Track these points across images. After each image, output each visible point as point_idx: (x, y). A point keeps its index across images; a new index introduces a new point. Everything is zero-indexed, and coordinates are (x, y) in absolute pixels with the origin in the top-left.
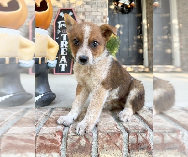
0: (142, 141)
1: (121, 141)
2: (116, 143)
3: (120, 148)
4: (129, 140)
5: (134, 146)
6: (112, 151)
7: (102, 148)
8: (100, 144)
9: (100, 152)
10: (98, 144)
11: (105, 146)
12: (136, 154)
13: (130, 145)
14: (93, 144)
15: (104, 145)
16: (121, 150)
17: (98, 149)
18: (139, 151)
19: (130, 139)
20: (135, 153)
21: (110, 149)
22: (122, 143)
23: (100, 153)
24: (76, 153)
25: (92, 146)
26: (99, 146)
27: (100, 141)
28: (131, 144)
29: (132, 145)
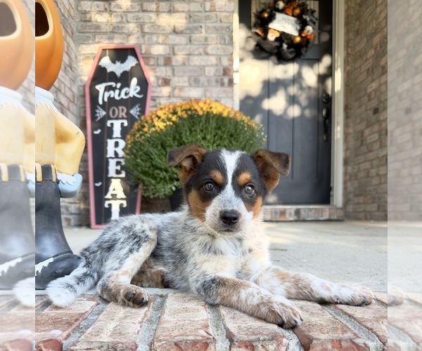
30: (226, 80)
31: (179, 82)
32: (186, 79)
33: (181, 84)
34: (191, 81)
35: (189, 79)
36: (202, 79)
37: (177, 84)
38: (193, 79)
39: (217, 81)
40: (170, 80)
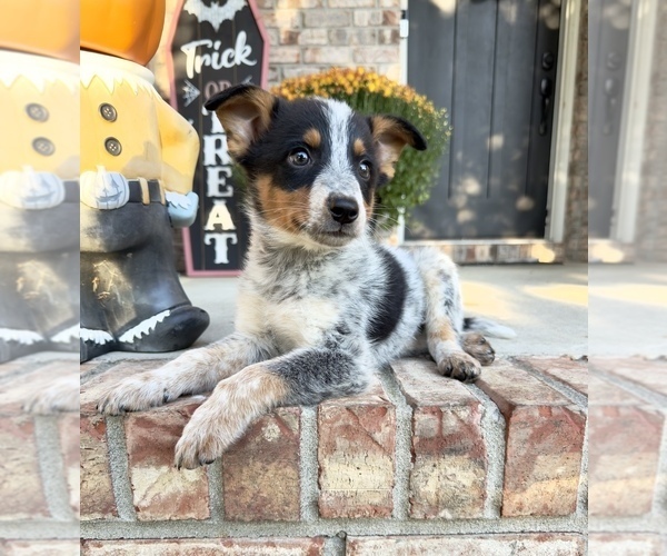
0: (457, 430)
1: (388, 429)
2: (373, 435)
3: (387, 450)
4: (413, 426)
5: (429, 445)
6: (362, 457)
7: (332, 448)
8: (325, 438)
9: (326, 461)
10: (319, 437)
11: (340, 442)
12: (434, 466)
13: (416, 440)
14: (302, 437)
15: (338, 440)
16: (389, 454)
17: (320, 450)
18: (446, 456)
19: (417, 423)
20: (431, 463)
21: (355, 450)
22: (391, 434)
23: (326, 463)
24: (251, 461)
25: (299, 443)
26: (321, 443)
27: (325, 429)
28: (420, 436)
29: (424, 440)
30: (388, 33)
31: (312, 37)
32: (323, 32)
33: (315, 41)
34: (333, 36)
35: (329, 32)
36: (350, 31)
37: (310, 41)
38: (334, 31)
39: (374, 35)
40: (298, 34)
